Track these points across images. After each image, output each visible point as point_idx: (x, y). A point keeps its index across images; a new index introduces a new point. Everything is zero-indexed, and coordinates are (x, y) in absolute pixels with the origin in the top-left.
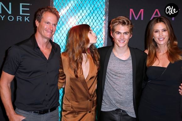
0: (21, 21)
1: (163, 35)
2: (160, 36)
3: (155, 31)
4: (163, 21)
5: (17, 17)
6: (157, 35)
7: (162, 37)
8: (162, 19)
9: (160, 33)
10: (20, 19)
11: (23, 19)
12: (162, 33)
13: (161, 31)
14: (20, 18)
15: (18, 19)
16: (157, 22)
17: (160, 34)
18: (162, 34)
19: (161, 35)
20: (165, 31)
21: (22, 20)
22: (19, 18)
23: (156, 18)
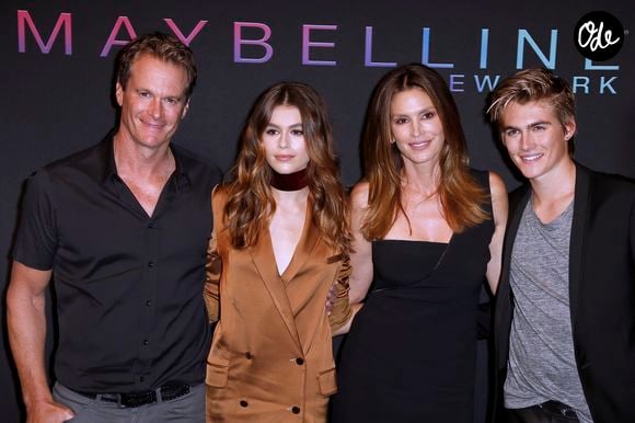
0: (587, 91)
1: (422, 133)
2: (413, 136)
3: (396, 118)
4: (418, 85)
5: (575, 78)
6: (403, 132)
7: (421, 139)
8: (418, 76)
9: (412, 125)
10: (585, 85)
11: (594, 85)
12: (420, 125)
13: (415, 119)
14: (584, 81)
15: (575, 85)
16: (400, 88)
17: (413, 130)
18: (419, 129)
19: (416, 134)
20: (429, 115)
21: (589, 90)
22: (579, 82)
23: (397, 75)
